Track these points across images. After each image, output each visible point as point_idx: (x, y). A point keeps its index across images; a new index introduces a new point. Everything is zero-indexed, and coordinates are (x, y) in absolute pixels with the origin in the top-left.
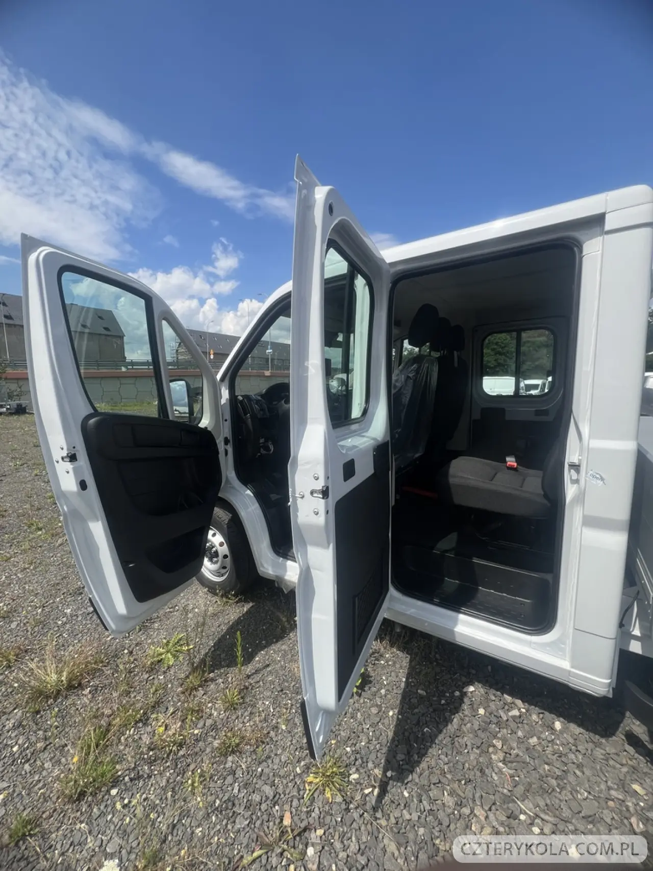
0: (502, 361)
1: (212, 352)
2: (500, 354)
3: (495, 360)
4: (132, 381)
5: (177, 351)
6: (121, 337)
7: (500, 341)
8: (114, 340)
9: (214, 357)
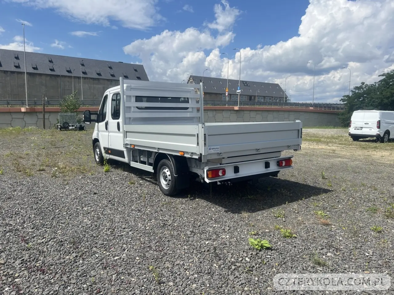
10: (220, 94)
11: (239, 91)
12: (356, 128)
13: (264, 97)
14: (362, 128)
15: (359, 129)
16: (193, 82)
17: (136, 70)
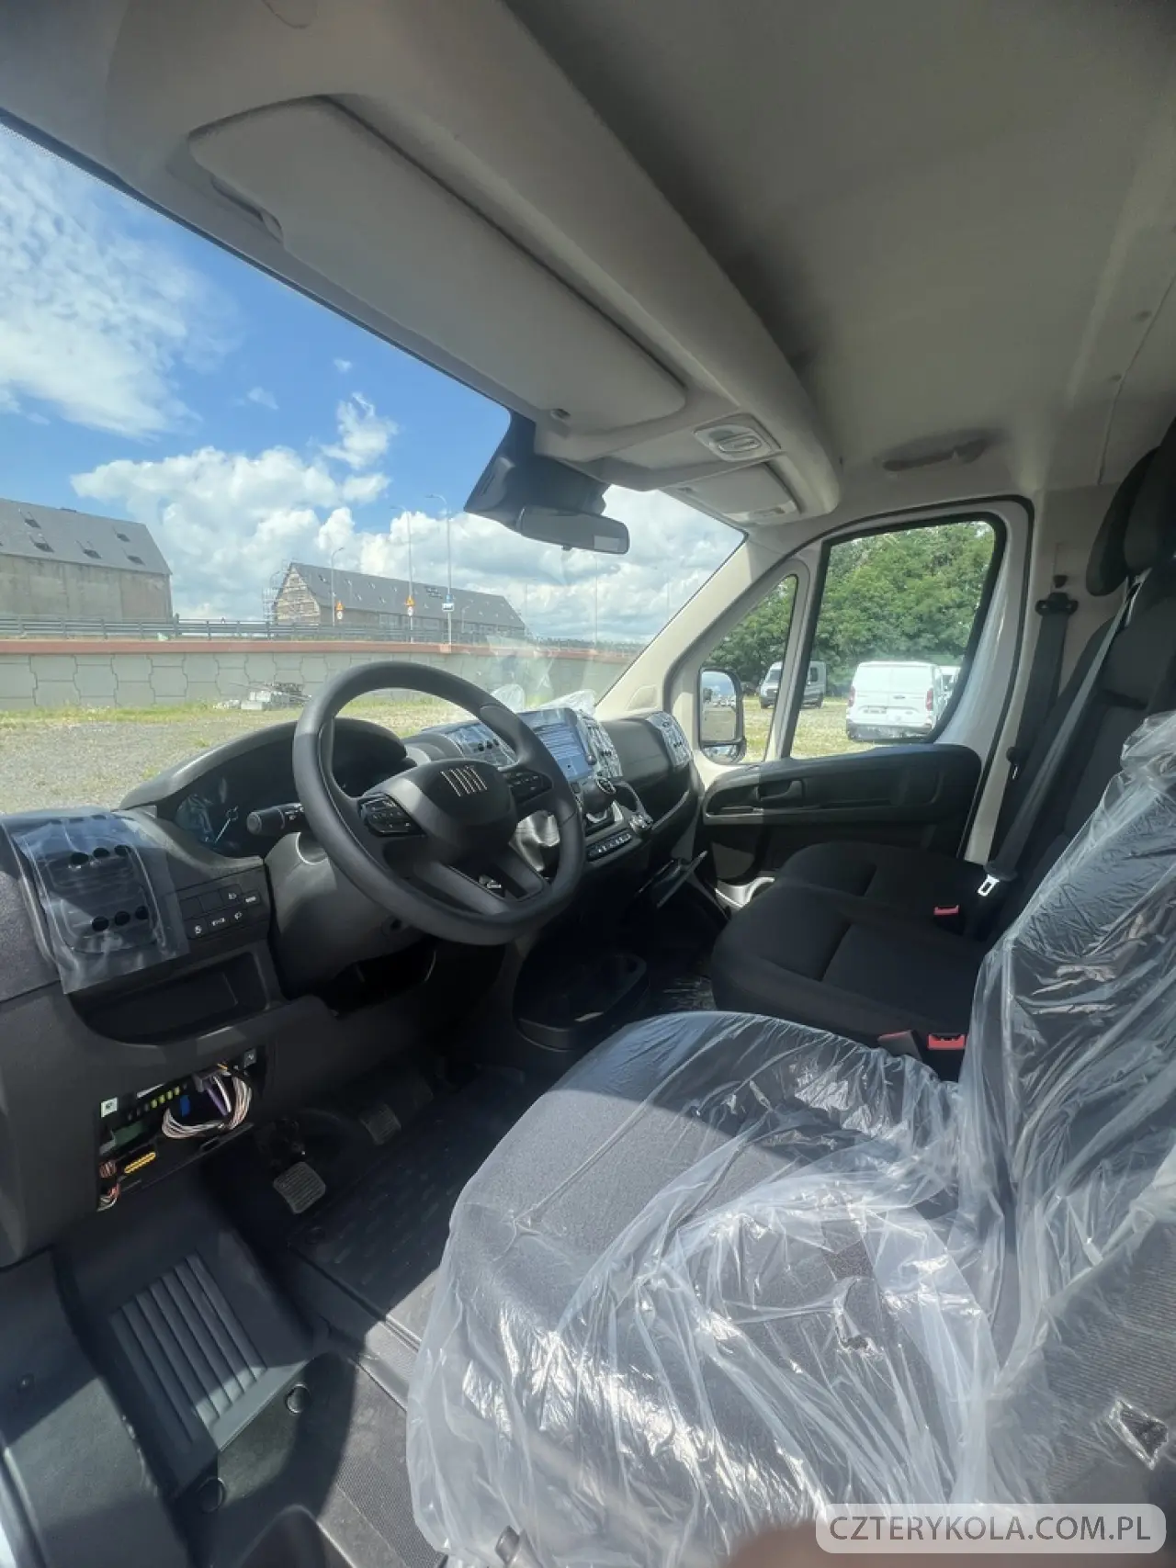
0: (879, 632)
1: (340, 607)
2: (877, 617)
3: (869, 630)
4: (178, 661)
5: (276, 603)
6: (164, 575)
7: (876, 594)
8: (151, 581)
9: (344, 617)
10: (373, 613)
11: (449, 605)
12: (869, 709)
13: (477, 624)
14: (886, 708)
15: (877, 712)
16: (300, 580)
17: (122, 537)
